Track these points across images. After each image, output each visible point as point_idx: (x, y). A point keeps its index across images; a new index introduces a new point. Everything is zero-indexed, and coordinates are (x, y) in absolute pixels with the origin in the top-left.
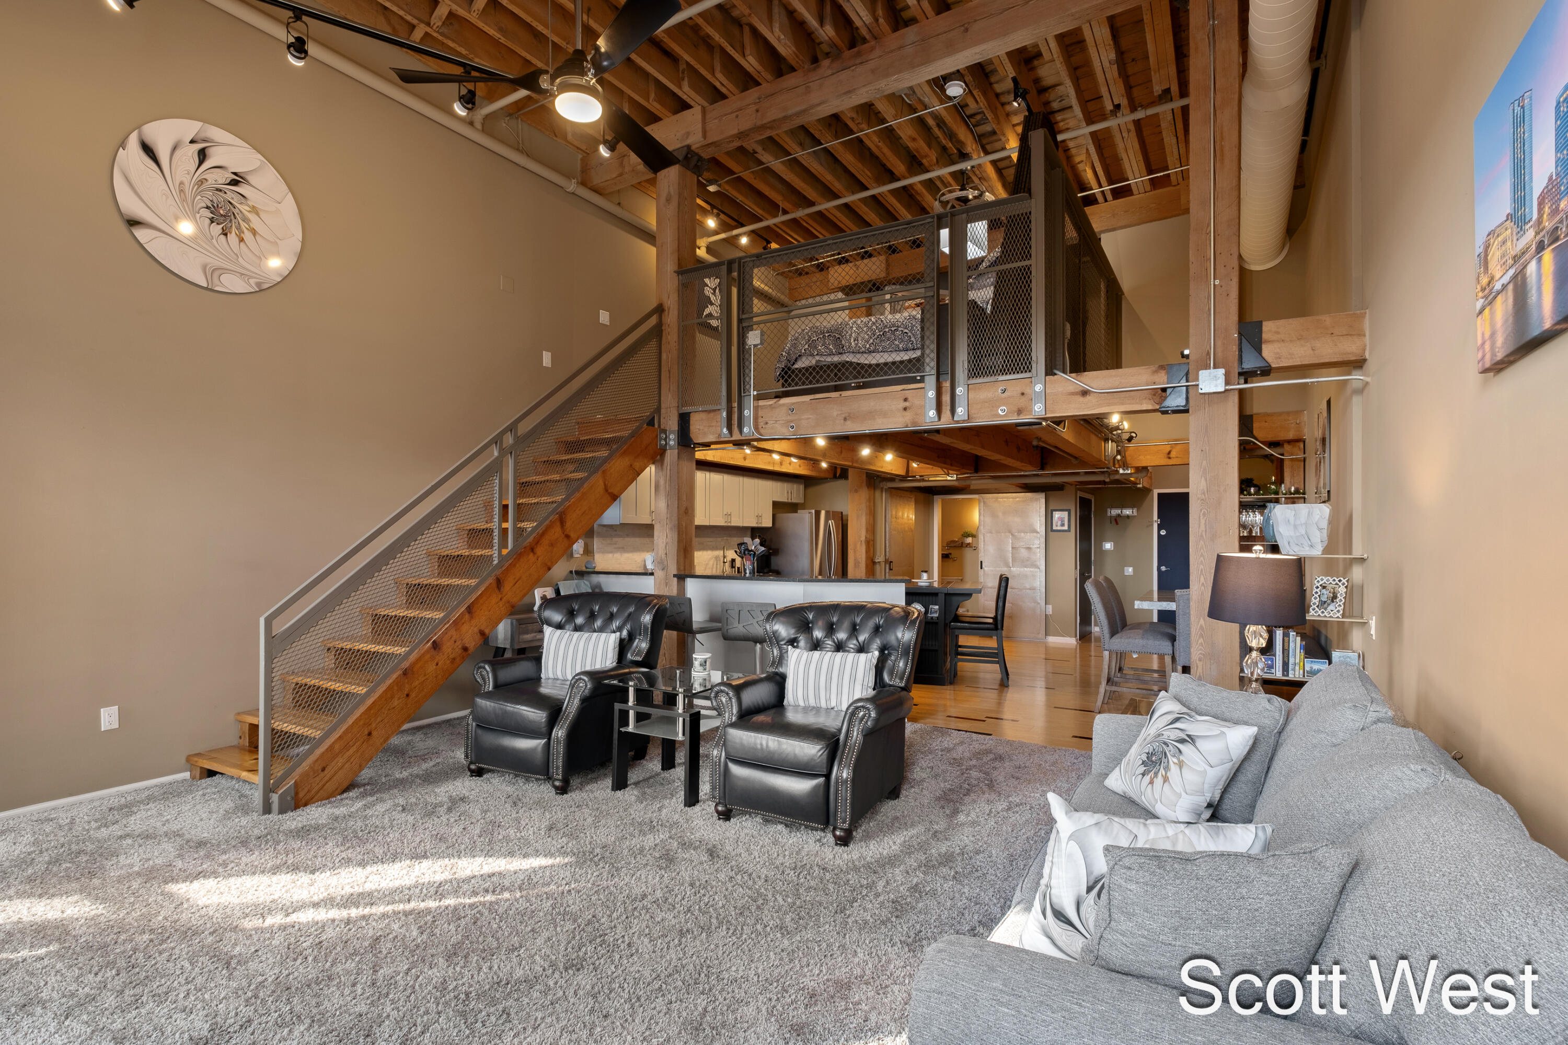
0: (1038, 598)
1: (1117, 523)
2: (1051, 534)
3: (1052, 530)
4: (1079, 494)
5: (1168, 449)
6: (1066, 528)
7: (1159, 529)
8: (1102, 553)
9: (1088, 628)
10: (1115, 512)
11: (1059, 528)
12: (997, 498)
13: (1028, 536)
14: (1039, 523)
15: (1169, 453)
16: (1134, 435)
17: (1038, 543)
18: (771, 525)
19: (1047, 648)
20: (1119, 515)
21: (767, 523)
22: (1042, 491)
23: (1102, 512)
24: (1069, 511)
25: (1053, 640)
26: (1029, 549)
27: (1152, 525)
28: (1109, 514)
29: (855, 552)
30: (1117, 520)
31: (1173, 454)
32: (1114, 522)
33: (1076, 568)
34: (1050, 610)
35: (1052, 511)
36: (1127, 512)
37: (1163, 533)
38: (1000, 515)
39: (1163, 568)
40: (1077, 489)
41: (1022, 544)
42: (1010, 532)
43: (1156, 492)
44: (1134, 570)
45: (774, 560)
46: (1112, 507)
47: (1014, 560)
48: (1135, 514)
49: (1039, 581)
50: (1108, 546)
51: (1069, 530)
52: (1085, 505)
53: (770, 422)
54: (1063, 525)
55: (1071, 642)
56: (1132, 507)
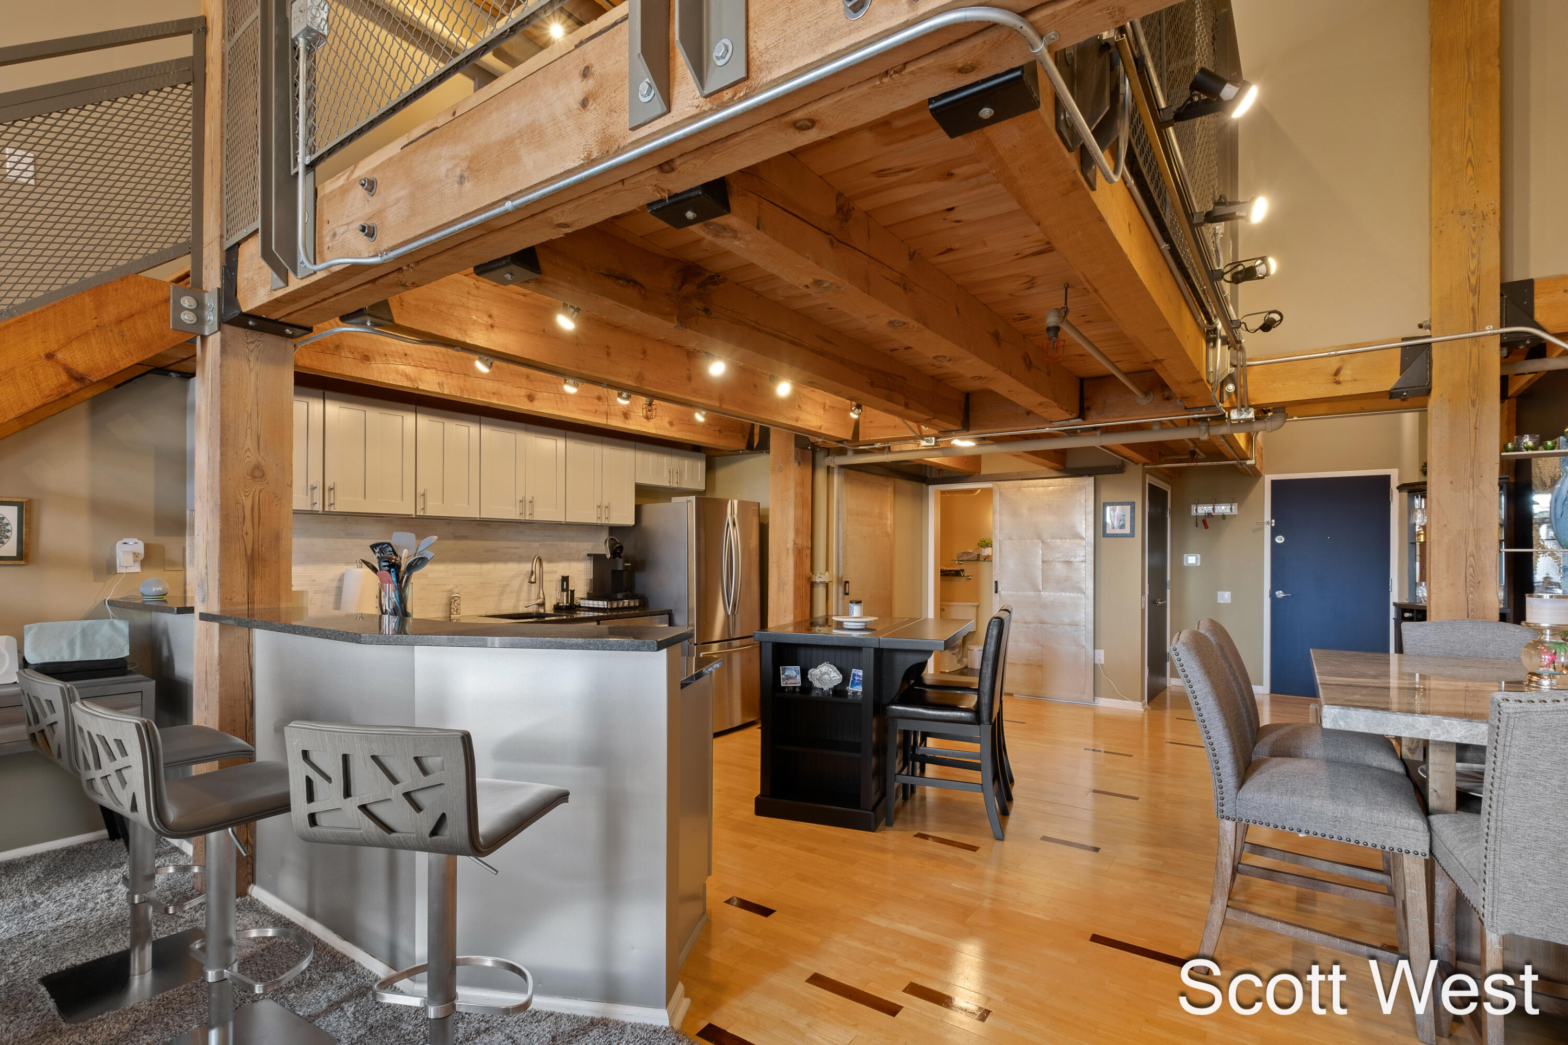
0: (1083, 638)
1: (1206, 527)
2: (1104, 540)
3: (1105, 535)
4: (1149, 479)
5: (1335, 364)
6: (1127, 530)
7: (1275, 532)
8: (1181, 568)
9: (1161, 680)
10: (1203, 509)
11: (1119, 531)
12: (1020, 487)
13: (1068, 543)
14: (1084, 525)
15: (1337, 373)
16: (1276, 317)
17: (1083, 553)
18: (631, 521)
19: (1096, 717)
20: (1209, 514)
21: (627, 518)
22: (1090, 475)
23: (1182, 510)
24: (1133, 505)
25: (1104, 703)
26: (1068, 563)
27: (1263, 528)
28: (1194, 513)
29: (779, 567)
30: (1205, 521)
31: (1345, 375)
32: (1201, 524)
33: (1143, 593)
34: (1101, 656)
35: (1105, 505)
36: (1222, 509)
37: (1280, 540)
38: (1024, 511)
39: (1280, 594)
40: (1145, 472)
41: (1057, 555)
42: (1039, 537)
43: (1268, 479)
44: (1232, 597)
45: (639, 577)
46: (1198, 503)
47: (1045, 580)
48: (1235, 511)
49: (1085, 614)
50: (1192, 560)
51: (1132, 535)
52: (1156, 497)
53: (340, 231)
54: (1122, 527)
55: (1135, 707)
56: (1230, 501)
